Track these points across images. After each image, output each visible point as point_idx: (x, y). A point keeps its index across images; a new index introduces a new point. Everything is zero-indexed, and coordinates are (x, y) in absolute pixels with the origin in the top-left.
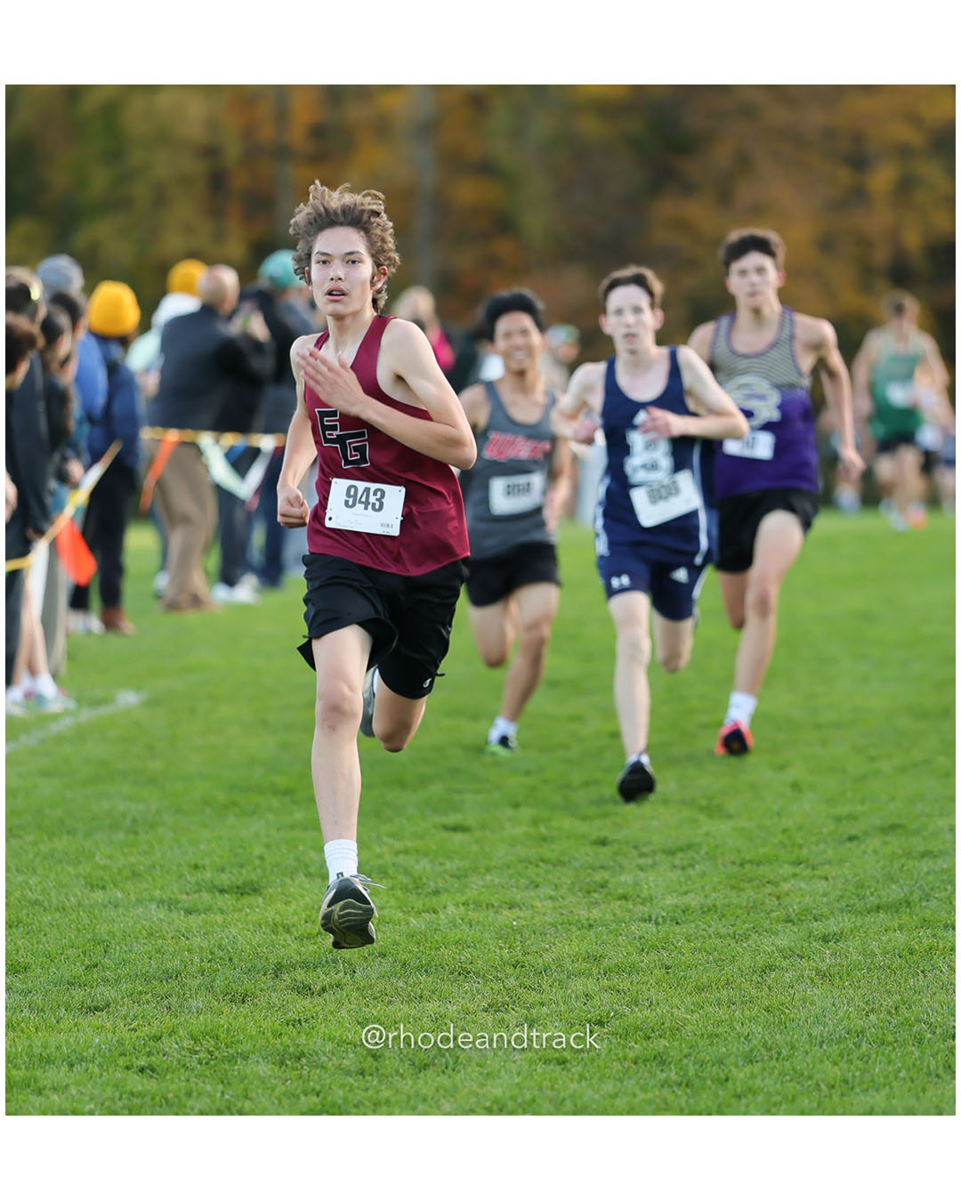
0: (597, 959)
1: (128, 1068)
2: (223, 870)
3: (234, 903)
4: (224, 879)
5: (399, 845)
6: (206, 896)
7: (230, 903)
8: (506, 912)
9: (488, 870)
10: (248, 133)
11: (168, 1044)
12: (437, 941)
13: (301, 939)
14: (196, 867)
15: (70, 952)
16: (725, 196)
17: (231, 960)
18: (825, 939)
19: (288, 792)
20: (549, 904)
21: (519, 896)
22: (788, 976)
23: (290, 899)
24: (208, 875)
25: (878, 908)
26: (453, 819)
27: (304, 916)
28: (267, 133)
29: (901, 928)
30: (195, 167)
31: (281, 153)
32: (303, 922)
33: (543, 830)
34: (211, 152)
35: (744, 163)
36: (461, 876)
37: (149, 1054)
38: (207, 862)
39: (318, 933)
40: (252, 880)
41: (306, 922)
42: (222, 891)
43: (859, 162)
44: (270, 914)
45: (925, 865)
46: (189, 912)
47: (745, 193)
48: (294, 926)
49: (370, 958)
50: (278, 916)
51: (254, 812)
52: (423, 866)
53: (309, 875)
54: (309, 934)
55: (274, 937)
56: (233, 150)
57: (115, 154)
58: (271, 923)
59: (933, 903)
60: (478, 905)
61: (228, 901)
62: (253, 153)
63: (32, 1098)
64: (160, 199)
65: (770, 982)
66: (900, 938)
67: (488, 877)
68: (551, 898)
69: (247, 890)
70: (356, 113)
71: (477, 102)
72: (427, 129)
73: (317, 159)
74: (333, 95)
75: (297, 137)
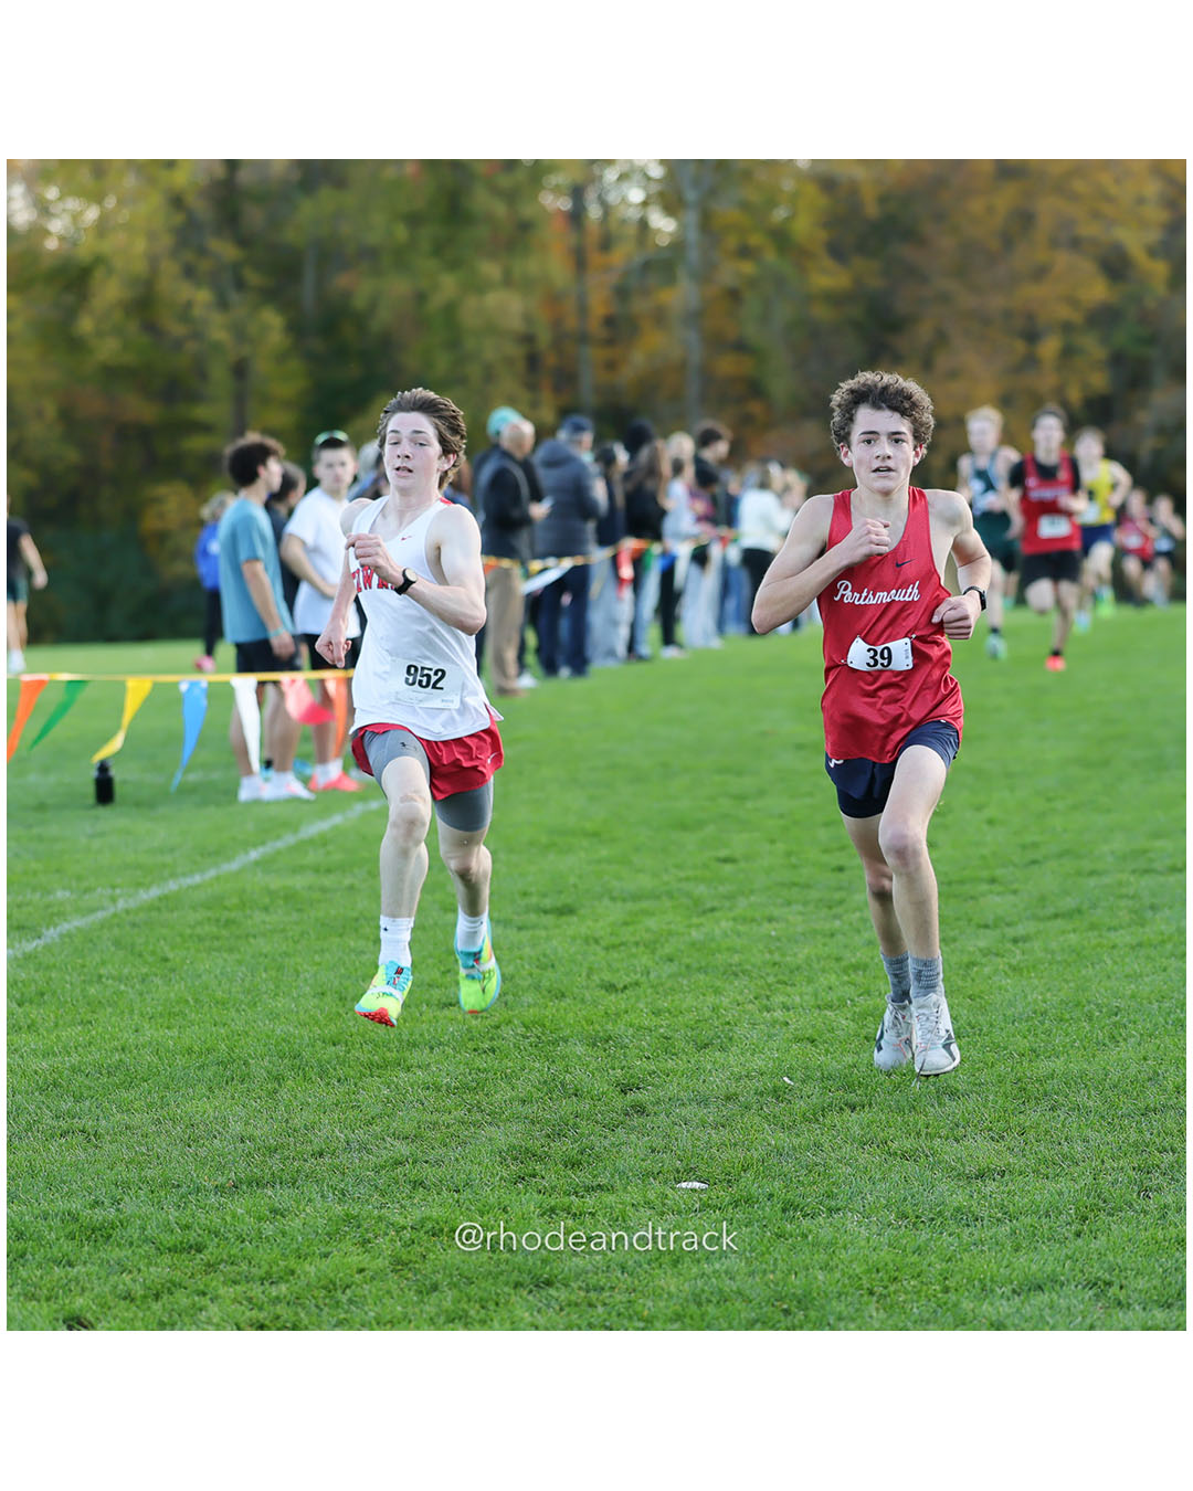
0: (838, 959)
1: (475, 1050)
2: (545, 895)
4: (548, 903)
5: (682, 874)
6: (533, 917)
8: (766, 925)
9: (752, 892)
10: (557, 323)
11: (506, 1031)
12: (713, 948)
13: (607, 949)
14: (525, 894)
15: (430, 961)
17: (553, 966)
18: (1015, 941)
19: (596, 835)
20: (800, 918)
21: (776, 912)
22: (987, 970)
24: (534, 900)
25: (1056, 916)
26: (723, 853)
27: (609, 931)
28: (571, 323)
29: (1074, 931)
30: (516, 351)
31: (583, 338)
32: (608, 935)
33: (793, 860)
34: (528, 339)
35: (941, 338)
36: (730, 897)
37: (492, 1039)
38: (533, 889)
39: (620, 944)
40: (569, 904)
41: (611, 935)
42: (546, 912)
43: (1032, 336)
44: (583, 930)
45: (1092, 882)
46: (520, 929)
47: (942, 362)
48: (601, 938)
49: (661, 963)
50: (589, 931)
51: (569, 851)
52: (701, 890)
53: (613, 899)
55: (586, 947)
56: (544, 338)
57: (454, 342)
58: (584, 936)
59: (1099, 911)
60: (745, 920)
61: (550, 920)
62: (559, 340)
63: (402, 1075)
64: (489, 376)
65: (973, 975)
66: (1073, 938)
67: (752, 898)
68: (802, 914)
69: (565, 911)
70: (640, 306)
71: (734, 295)
72: (695, 317)
73: (610, 342)
74: (622, 293)
75: (595, 326)
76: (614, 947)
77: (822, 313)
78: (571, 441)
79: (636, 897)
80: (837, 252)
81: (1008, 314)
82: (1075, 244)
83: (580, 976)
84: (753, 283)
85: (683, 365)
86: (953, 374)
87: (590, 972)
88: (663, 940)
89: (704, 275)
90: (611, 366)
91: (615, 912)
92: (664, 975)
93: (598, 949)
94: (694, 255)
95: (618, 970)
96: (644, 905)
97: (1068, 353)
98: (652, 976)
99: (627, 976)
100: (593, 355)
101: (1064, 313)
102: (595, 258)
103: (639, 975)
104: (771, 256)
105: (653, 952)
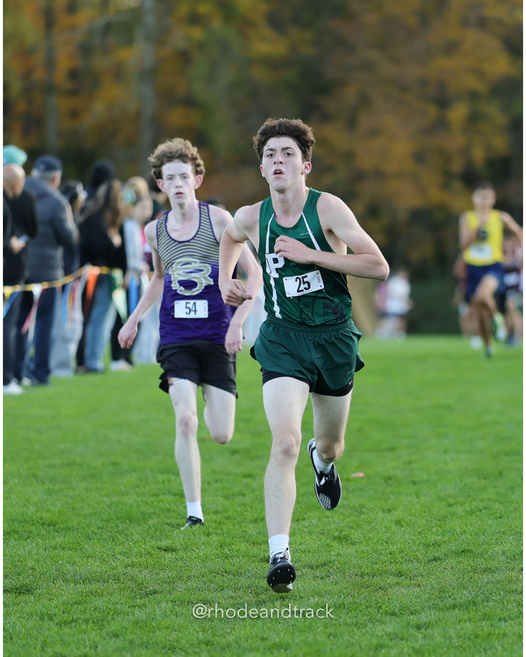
0: (263, 639)
3: (14, 599)
5: (128, 561)
7: (11, 599)
10: (27, 75)
12: (154, 626)
13: (60, 624)
16: (352, 124)
17: (11, 639)
18: (418, 627)
19: (52, 524)
23: (53, 597)
25: (454, 606)
26: (165, 543)
27: (62, 609)
28: (39, 75)
29: (470, 620)
31: (50, 88)
32: (61, 612)
35: (365, 101)
36: (170, 582)
39: (72, 621)
40: (27, 584)
41: (64, 613)
43: (443, 102)
44: (39, 607)
45: (486, 577)
47: (365, 121)
48: (55, 615)
49: (107, 638)
50: (44, 609)
51: (28, 537)
52: (144, 575)
53: (66, 581)
54: (65, 621)
55: (41, 623)
56: (17, 87)
58: (39, 613)
59: (492, 604)
60: (182, 602)
62: (29, 88)
66: (469, 627)
69: (23, 591)
70: (101, 63)
71: (184, 57)
72: (150, 74)
73: (73, 93)
74: (86, 50)
75: (60, 76)
76: (66, 623)
77: (260, 74)
78: (43, 178)
79: (86, 580)
80: (275, 22)
81: (423, 83)
82: (483, 23)
83: (35, 648)
84: (201, 46)
85: (138, 116)
86: (374, 133)
87: (44, 645)
88: (110, 618)
89: (159, 38)
90: (75, 114)
91: (68, 592)
92: (110, 650)
93: (52, 624)
94: (150, 20)
95: (69, 645)
96: (93, 587)
97: (474, 118)
98: (99, 649)
99: (77, 649)
100: (60, 104)
101: (472, 83)
102: (63, 19)
103: (88, 649)
104: (217, 24)
105: (101, 629)
